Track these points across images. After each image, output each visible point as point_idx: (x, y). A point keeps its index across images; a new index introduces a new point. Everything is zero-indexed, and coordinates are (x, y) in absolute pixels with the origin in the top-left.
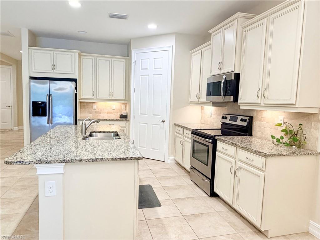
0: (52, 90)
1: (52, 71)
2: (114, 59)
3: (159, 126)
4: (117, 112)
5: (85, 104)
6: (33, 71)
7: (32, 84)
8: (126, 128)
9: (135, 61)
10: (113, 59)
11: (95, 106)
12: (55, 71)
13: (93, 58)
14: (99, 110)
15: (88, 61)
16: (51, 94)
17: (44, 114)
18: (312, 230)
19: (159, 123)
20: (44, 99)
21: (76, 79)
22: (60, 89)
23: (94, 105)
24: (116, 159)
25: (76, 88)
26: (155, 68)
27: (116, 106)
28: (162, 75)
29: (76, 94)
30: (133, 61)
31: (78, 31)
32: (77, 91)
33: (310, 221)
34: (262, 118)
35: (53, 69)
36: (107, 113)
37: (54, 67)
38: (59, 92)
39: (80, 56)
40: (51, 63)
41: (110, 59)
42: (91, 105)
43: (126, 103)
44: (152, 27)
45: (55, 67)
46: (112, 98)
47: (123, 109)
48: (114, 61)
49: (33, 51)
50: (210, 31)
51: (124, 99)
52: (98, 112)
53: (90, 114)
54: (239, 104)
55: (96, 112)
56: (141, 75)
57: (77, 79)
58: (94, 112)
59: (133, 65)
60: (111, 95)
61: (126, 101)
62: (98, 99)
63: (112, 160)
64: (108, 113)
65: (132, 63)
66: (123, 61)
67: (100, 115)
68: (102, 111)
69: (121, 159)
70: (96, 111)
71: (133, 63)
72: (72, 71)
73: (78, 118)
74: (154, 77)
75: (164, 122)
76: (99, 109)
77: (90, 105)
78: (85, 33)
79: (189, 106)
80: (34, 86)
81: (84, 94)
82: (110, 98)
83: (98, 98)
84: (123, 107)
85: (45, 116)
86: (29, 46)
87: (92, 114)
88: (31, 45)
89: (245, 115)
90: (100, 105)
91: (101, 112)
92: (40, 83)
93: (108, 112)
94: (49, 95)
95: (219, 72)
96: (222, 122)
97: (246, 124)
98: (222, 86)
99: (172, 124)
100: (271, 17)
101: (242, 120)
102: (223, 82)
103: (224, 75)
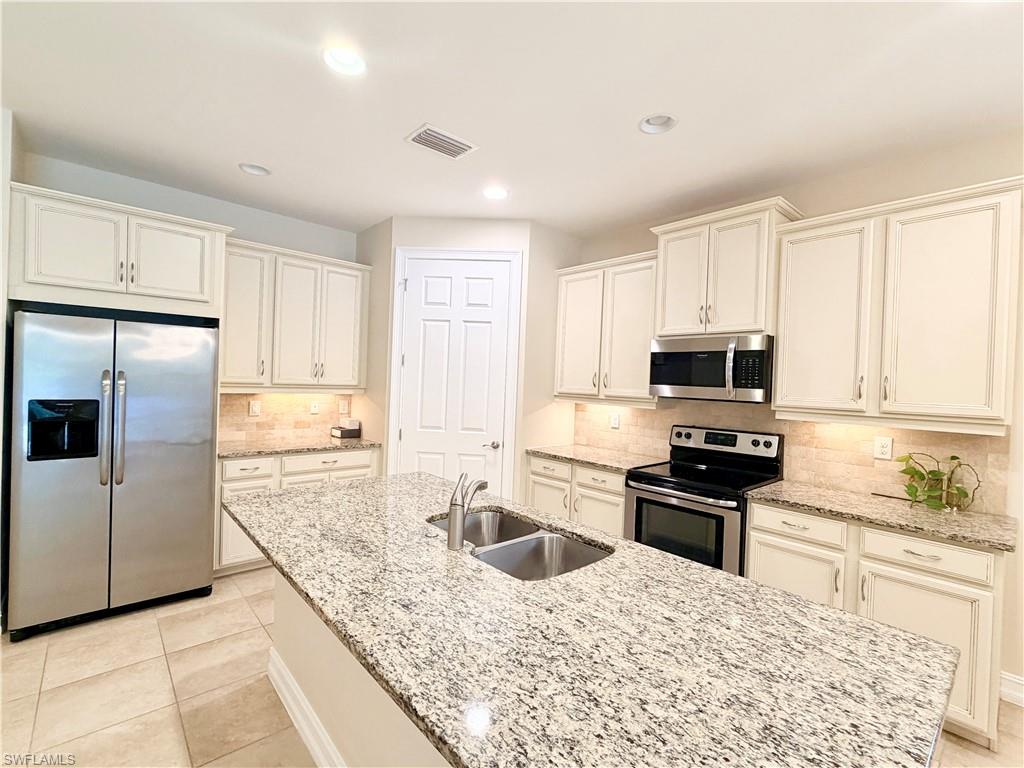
1: (122, 286)
2: (329, 268)
3: (481, 458)
4: (325, 422)
6: (31, 277)
8: (369, 470)
9: (406, 280)
10: (327, 268)
11: (256, 406)
12: (132, 288)
13: (266, 257)
14: (270, 418)
16: (121, 372)
19: (483, 451)
21: (216, 321)
23: (252, 403)
26: (470, 305)
27: (322, 403)
28: (489, 322)
30: (398, 278)
31: (240, 166)
33: (1003, 672)
34: (811, 438)
35: (125, 276)
36: (295, 427)
37: (127, 272)
39: (230, 246)
40: (117, 257)
41: (319, 266)
42: (244, 402)
43: (350, 395)
45: (134, 272)
46: (322, 381)
47: (341, 412)
48: (329, 272)
49: (32, 201)
50: (656, 230)
51: (355, 383)
52: (263, 423)
53: (238, 430)
54: (773, 408)
55: (257, 423)
56: (424, 320)
57: (218, 320)
58: (252, 424)
59: (398, 290)
60: (318, 371)
62: (273, 386)
64: (298, 425)
65: (396, 284)
66: (356, 277)
67: (272, 431)
68: (277, 420)
70: (257, 420)
71: (400, 284)
72: (202, 292)
74: (466, 326)
75: (495, 447)
76: (268, 415)
77: (238, 402)
78: (262, 173)
79: (554, 404)
82: (314, 381)
83: (276, 381)
84: (343, 405)
86: (12, 180)
87: (244, 432)
88: (22, 176)
89: (751, 430)
90: (270, 403)
91: (274, 425)
93: (297, 423)
94: (114, 375)
95: (701, 329)
96: (673, 446)
97: (772, 453)
98: (730, 364)
99: (521, 452)
100: (894, 219)
101: (756, 443)
102: (730, 355)
103: (725, 337)
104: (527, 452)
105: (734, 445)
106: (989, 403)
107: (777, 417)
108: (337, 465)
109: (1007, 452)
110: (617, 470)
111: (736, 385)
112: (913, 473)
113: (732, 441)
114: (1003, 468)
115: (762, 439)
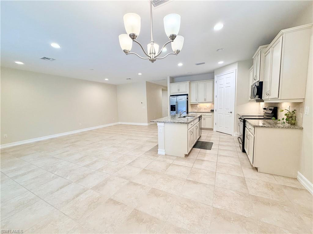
0: (178, 100)
2: (206, 82)
3: (229, 115)
4: (210, 109)
5: (193, 105)
6: (172, 93)
7: (170, 98)
8: (212, 116)
11: (198, 106)
12: (179, 92)
13: (196, 83)
14: (200, 108)
15: (194, 85)
17: (175, 110)
18: (299, 178)
19: (229, 113)
20: (175, 104)
21: (188, 94)
22: (181, 99)
24: (179, 123)
25: (188, 98)
26: (227, 83)
27: (208, 105)
28: (230, 86)
29: (188, 101)
30: (215, 81)
32: (188, 99)
38: (180, 100)
39: (190, 83)
41: (205, 82)
42: (196, 105)
44: (221, 63)
45: (179, 90)
47: (212, 107)
49: (171, 85)
50: (253, 58)
53: (195, 109)
56: (219, 88)
58: (198, 109)
59: (215, 83)
60: (205, 100)
61: (213, 102)
62: (198, 103)
63: (177, 123)
64: (205, 109)
66: (212, 82)
69: (181, 123)
72: (186, 91)
73: (189, 112)
74: (226, 88)
75: (231, 113)
80: (171, 99)
81: (192, 100)
84: (212, 105)
85: (175, 111)
88: (171, 82)
90: (201, 105)
92: (173, 97)
94: (176, 102)
99: (236, 114)
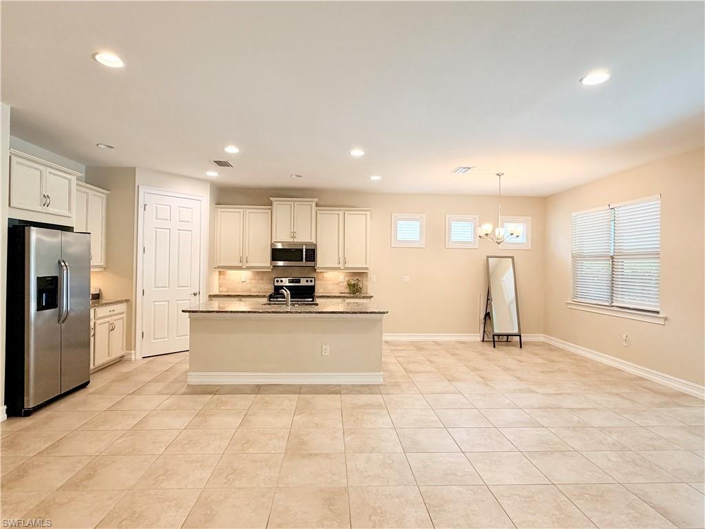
6: (13, 204)
21: (72, 229)
26: (181, 221)
30: (141, 204)
34: (324, 278)
54: (315, 268)
59: (141, 210)
65: (139, 206)
71: (141, 206)
74: (179, 232)
75: (195, 295)
89: (306, 277)
92: (49, 236)
95: (292, 240)
96: (275, 286)
97: (312, 284)
98: (304, 253)
99: (208, 296)
100: (346, 213)
101: (307, 281)
102: (304, 250)
103: (302, 244)
104: (210, 296)
105: (300, 282)
106: (366, 264)
107: (317, 271)
108: (115, 312)
109: (367, 277)
110: (264, 296)
111: (306, 261)
112: (349, 285)
113: (299, 281)
114: (367, 281)
115: (309, 280)
